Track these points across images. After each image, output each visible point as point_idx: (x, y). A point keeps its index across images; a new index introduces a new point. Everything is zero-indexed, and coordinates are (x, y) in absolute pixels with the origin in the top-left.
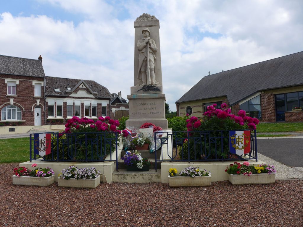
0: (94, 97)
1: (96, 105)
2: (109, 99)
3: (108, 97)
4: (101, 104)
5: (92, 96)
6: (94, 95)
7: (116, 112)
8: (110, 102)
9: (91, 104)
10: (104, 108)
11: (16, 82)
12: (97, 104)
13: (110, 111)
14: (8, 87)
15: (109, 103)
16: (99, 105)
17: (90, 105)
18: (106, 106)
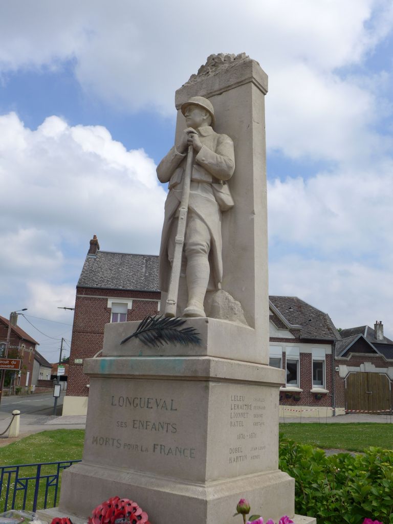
0: (293, 337)
1: (298, 357)
2: (331, 342)
3: (329, 338)
4: (310, 355)
5: (288, 335)
6: (292, 331)
7: (350, 375)
8: (333, 350)
9: (284, 354)
10: (318, 365)
11: (127, 304)
12: (301, 354)
13: (333, 373)
14: (112, 314)
15: (330, 352)
16: (305, 356)
17: (281, 356)
18: (324, 359)
